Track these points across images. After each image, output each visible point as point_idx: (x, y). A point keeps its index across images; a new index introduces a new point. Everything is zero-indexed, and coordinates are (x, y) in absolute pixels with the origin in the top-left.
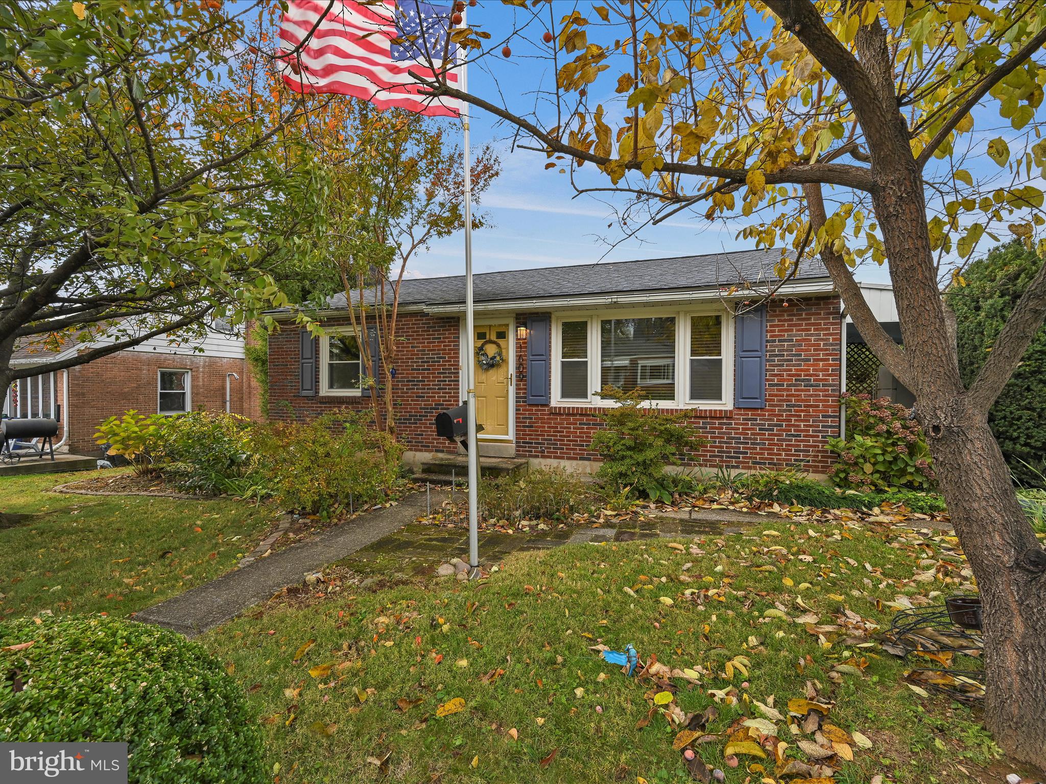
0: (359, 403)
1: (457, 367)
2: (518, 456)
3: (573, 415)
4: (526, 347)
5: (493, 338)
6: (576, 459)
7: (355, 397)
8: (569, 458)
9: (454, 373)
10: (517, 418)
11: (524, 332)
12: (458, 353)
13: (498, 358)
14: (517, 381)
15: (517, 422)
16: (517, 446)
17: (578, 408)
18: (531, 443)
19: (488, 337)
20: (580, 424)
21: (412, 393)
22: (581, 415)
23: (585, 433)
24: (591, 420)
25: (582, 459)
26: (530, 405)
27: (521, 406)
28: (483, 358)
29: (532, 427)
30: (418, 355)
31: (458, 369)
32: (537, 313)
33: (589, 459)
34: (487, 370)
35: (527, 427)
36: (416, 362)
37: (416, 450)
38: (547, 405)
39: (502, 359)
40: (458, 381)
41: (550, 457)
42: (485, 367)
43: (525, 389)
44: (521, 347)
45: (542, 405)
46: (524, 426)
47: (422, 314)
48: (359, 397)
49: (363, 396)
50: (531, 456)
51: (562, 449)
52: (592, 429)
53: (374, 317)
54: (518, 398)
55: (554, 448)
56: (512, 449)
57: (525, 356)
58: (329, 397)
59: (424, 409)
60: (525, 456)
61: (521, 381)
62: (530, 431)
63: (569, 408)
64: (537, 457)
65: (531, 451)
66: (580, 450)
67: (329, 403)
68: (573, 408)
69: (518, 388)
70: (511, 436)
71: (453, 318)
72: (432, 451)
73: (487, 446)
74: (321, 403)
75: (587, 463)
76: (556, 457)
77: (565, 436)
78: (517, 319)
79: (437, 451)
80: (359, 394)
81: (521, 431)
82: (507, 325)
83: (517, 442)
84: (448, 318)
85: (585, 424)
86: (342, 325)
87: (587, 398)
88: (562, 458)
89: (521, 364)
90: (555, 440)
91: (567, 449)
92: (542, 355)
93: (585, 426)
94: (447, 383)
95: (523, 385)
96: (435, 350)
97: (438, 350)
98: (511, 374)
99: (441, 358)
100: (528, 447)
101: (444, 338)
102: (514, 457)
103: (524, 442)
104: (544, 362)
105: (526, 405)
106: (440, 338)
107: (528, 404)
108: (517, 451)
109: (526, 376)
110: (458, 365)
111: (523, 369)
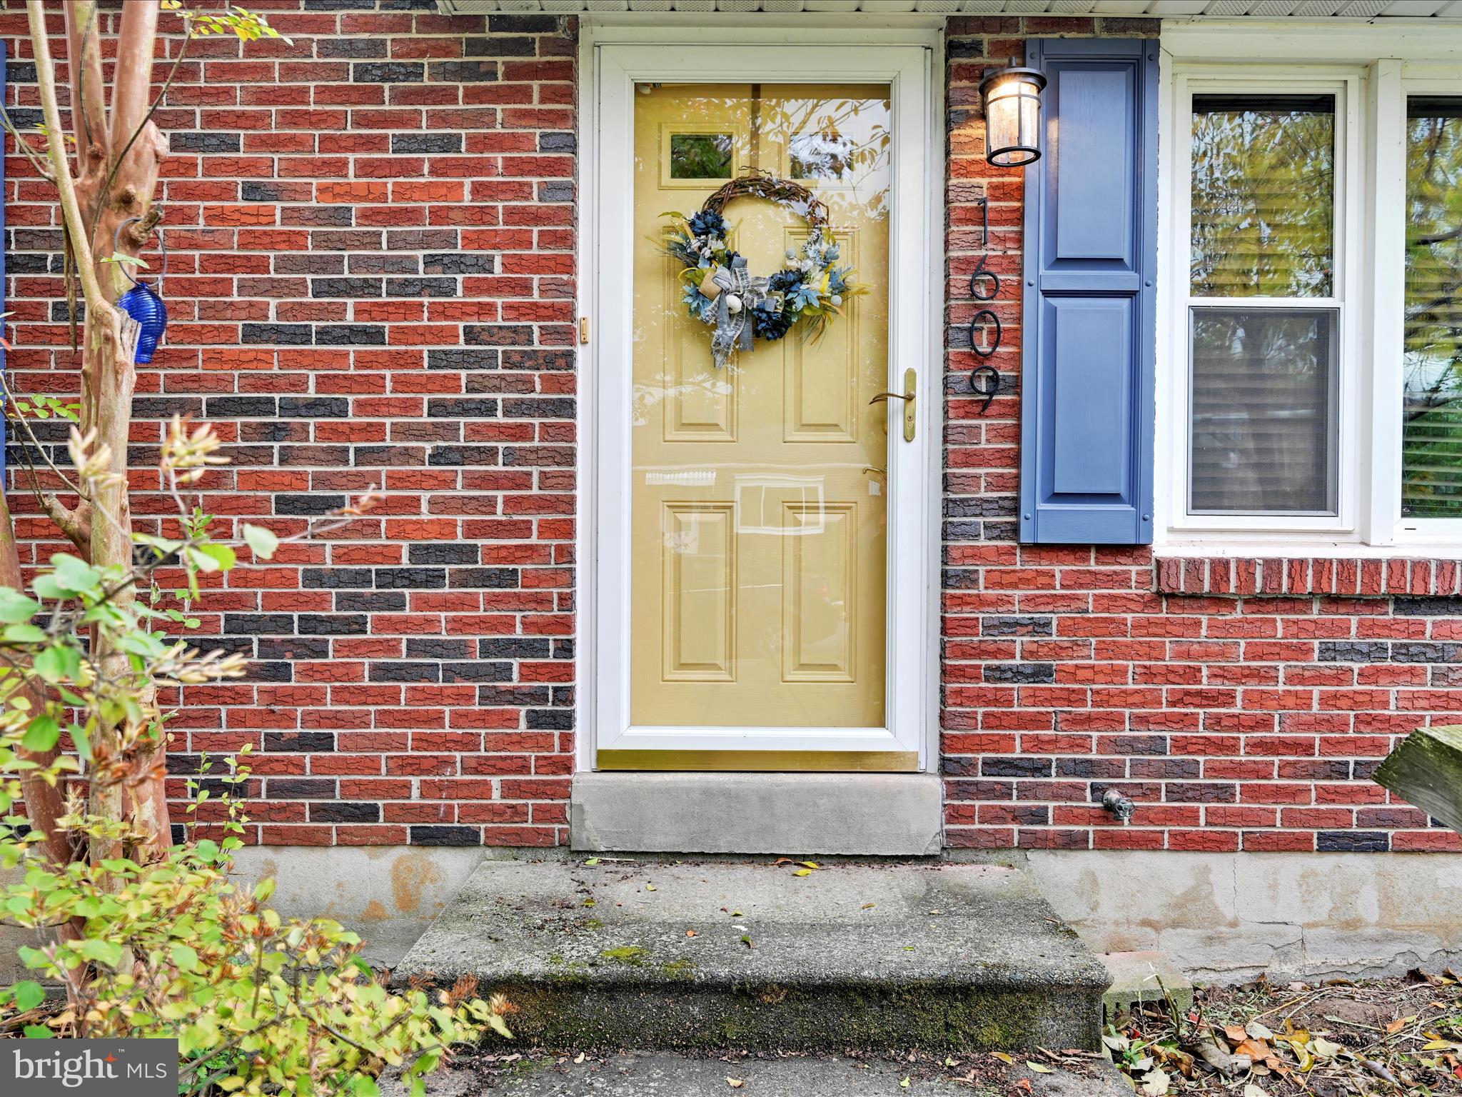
1: (561, 320)
2: (959, 845)
3: (1292, 601)
4: (1016, 218)
6: (1297, 845)
8: (1258, 845)
9: (550, 360)
10: (950, 627)
12: (567, 240)
13: (820, 283)
14: (950, 410)
15: (950, 651)
16: (956, 790)
18: (1041, 769)
20: (1328, 652)
21: (259, 481)
22: (1337, 601)
23: (1354, 700)
24: (1388, 629)
25: (1333, 844)
26: (1037, 549)
27: (978, 555)
28: (725, 278)
29: (1042, 673)
30: (292, 240)
31: (568, 335)
33: (1374, 846)
34: (737, 351)
35: (1018, 674)
36: (275, 288)
37: (279, 840)
38: (1136, 550)
40: (568, 407)
41: (1149, 843)
42: (729, 332)
43: (1012, 459)
44: (980, 215)
45: (1109, 550)
46: (997, 674)
50: (1032, 843)
51: (1224, 793)
52: (1393, 675)
54: (954, 510)
55: (1173, 793)
56: (922, 808)
57: (1015, 265)
59: (337, 579)
60: (1000, 844)
61: (983, 408)
62: (1034, 698)
64: (1073, 843)
65: (1039, 816)
66: (1325, 794)
69: (955, 455)
70: (912, 729)
71: (545, 22)
72: (394, 840)
73: (766, 799)
75: (1359, 864)
76: (1183, 844)
77: (1238, 724)
78: (951, 49)
79: (424, 838)
81: (979, 698)
83: (945, 768)
85: (1352, 652)
88: (1221, 844)
89: (983, 314)
90: (1182, 746)
91: (1250, 793)
92: (1116, 262)
93: (1356, 667)
94: (500, 418)
95: (998, 434)
96: (411, 216)
97: (438, 216)
98: (910, 376)
99: (458, 263)
100: (1024, 792)
101: (477, 143)
102: (934, 850)
103: (992, 766)
104: (1125, 302)
105: (1010, 552)
106: (451, 143)
107: (1024, 547)
108: (954, 815)
109: (1016, 385)
110: (568, 312)
111: (995, 344)
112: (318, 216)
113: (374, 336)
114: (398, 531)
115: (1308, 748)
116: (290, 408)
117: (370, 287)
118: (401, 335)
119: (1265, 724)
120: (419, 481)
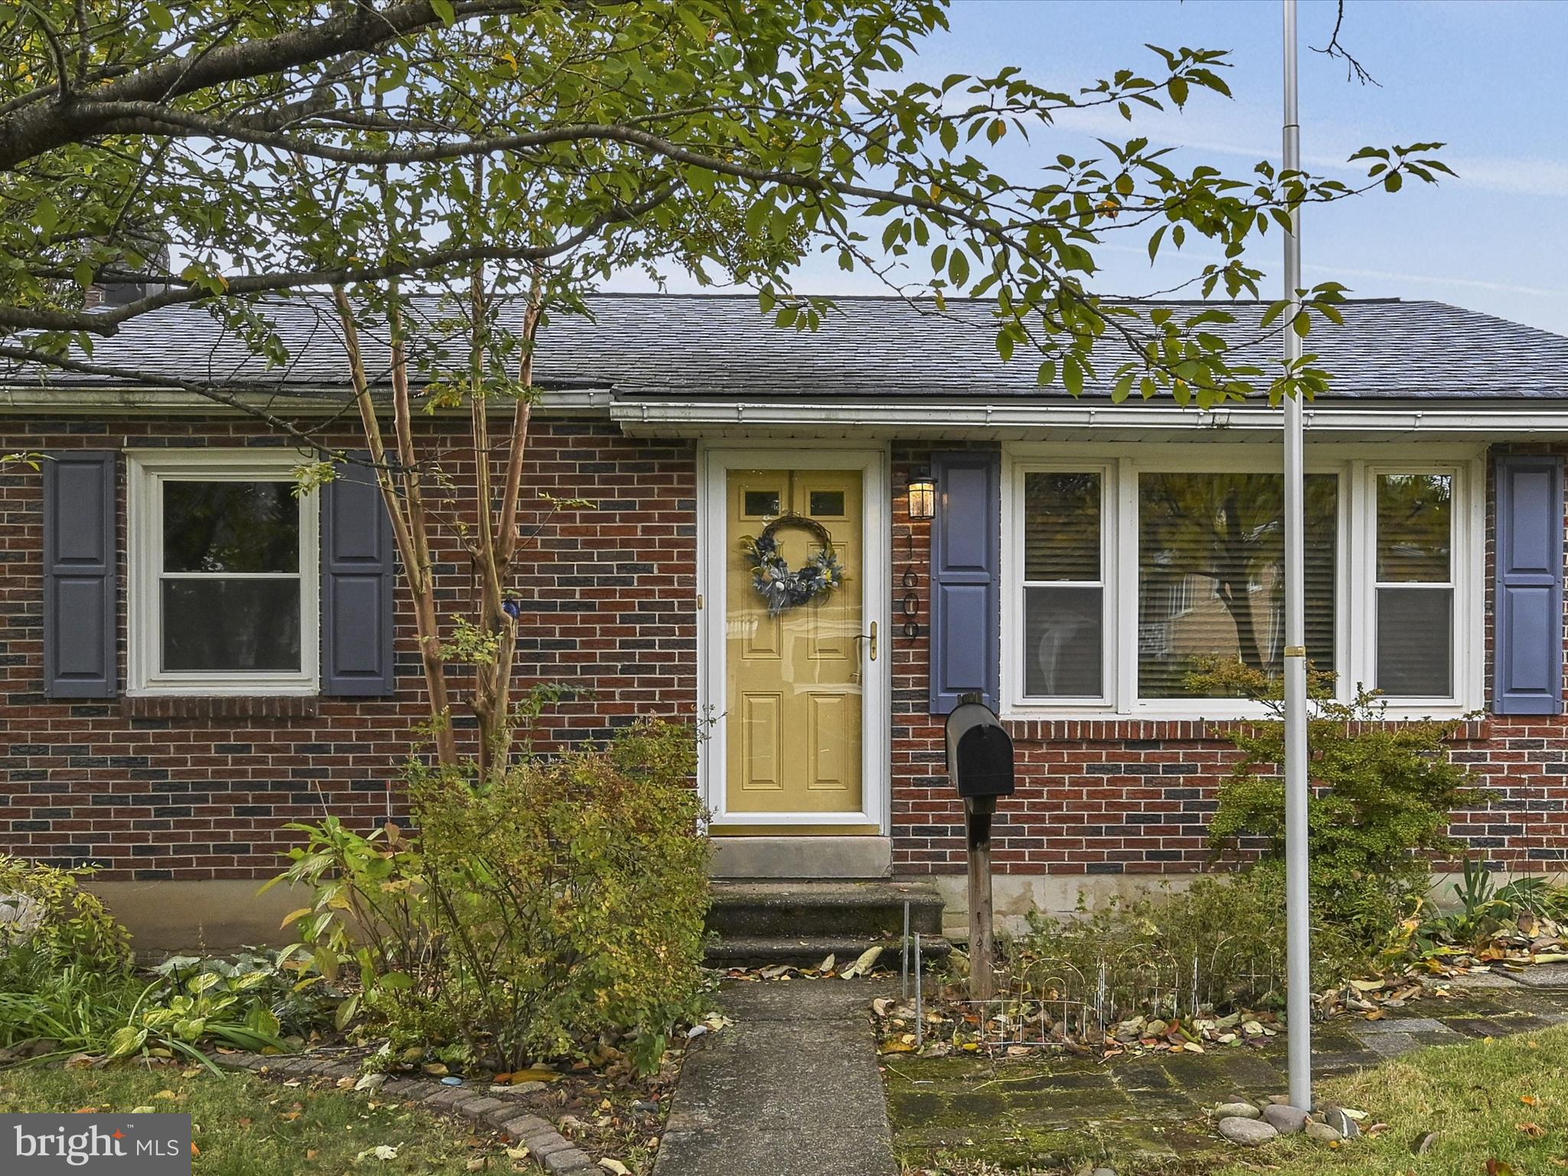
0: (309, 720)
1: (689, 598)
2: (900, 872)
3: (1072, 743)
4: (927, 544)
5: (802, 509)
6: (1076, 870)
7: (296, 702)
8: (1056, 871)
9: (683, 619)
10: (894, 758)
11: (929, 498)
12: (692, 556)
13: (826, 575)
14: (895, 644)
15: (894, 770)
16: (898, 844)
17: (1085, 724)
18: (943, 832)
19: (783, 507)
20: (1091, 769)
22: (1094, 743)
23: (1104, 794)
24: (1122, 757)
25: (1094, 870)
26: (940, 717)
27: (909, 720)
28: (775, 572)
29: (943, 781)
30: (548, 556)
31: (692, 606)
32: (960, 443)
33: (1116, 870)
35: (929, 782)
36: (538, 582)
39: (837, 577)
40: (692, 644)
42: (778, 601)
43: (925, 669)
44: (909, 543)
46: (919, 782)
47: (600, 422)
48: (309, 701)
49: (321, 697)
50: (938, 871)
51: (1039, 844)
52: (1125, 781)
53: (456, 424)
54: (897, 697)
55: (1012, 844)
56: (881, 853)
57: (926, 569)
58: (164, 702)
60: (922, 872)
61: (910, 643)
62: (939, 795)
63: (1060, 725)
64: (958, 871)
65: (942, 857)
66: (1090, 843)
67: (178, 721)
68: (1073, 725)
69: (898, 667)
70: (875, 811)
71: (680, 442)
73: (799, 848)
74: (139, 722)
75: (1108, 880)
76: (1017, 870)
77: (1045, 807)
78: (894, 456)
80: (312, 689)
81: (910, 795)
82: (858, 476)
83: (894, 832)
84: (657, 441)
85: (1103, 769)
86: (238, 443)
87: (1098, 692)
88: (1037, 870)
89: (910, 594)
90: (1015, 819)
91: (1051, 843)
92: (979, 568)
93: (1105, 777)
94: (657, 650)
95: (917, 656)
96: (611, 543)
97: (625, 543)
98: (874, 624)
99: (635, 569)
100: (934, 844)
101: (644, 505)
102: (887, 875)
103: (918, 831)
104: (983, 588)
105: (925, 718)
106: (631, 505)
107: (932, 715)
108: (897, 856)
109: (926, 631)
110: (692, 593)
111: (916, 609)
112: (560, 544)
113: (591, 607)
114: (603, 709)
115: (1080, 819)
116: (546, 645)
117: (588, 581)
118: (604, 606)
119: (1059, 807)
120: (617, 683)
